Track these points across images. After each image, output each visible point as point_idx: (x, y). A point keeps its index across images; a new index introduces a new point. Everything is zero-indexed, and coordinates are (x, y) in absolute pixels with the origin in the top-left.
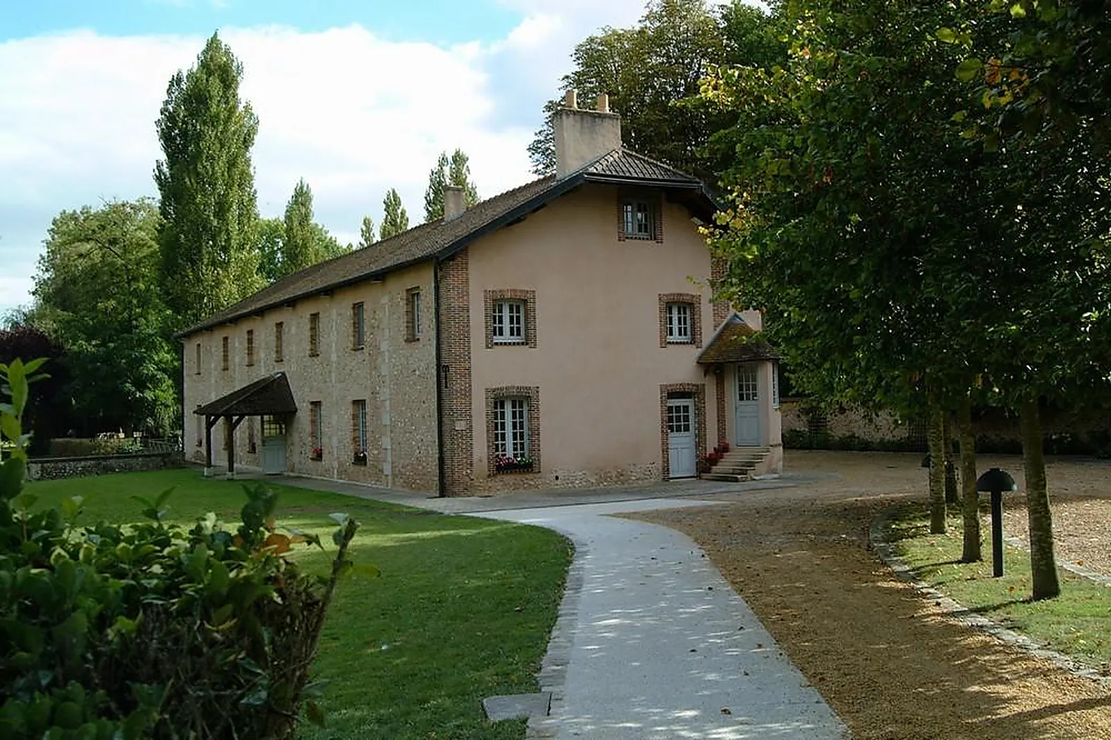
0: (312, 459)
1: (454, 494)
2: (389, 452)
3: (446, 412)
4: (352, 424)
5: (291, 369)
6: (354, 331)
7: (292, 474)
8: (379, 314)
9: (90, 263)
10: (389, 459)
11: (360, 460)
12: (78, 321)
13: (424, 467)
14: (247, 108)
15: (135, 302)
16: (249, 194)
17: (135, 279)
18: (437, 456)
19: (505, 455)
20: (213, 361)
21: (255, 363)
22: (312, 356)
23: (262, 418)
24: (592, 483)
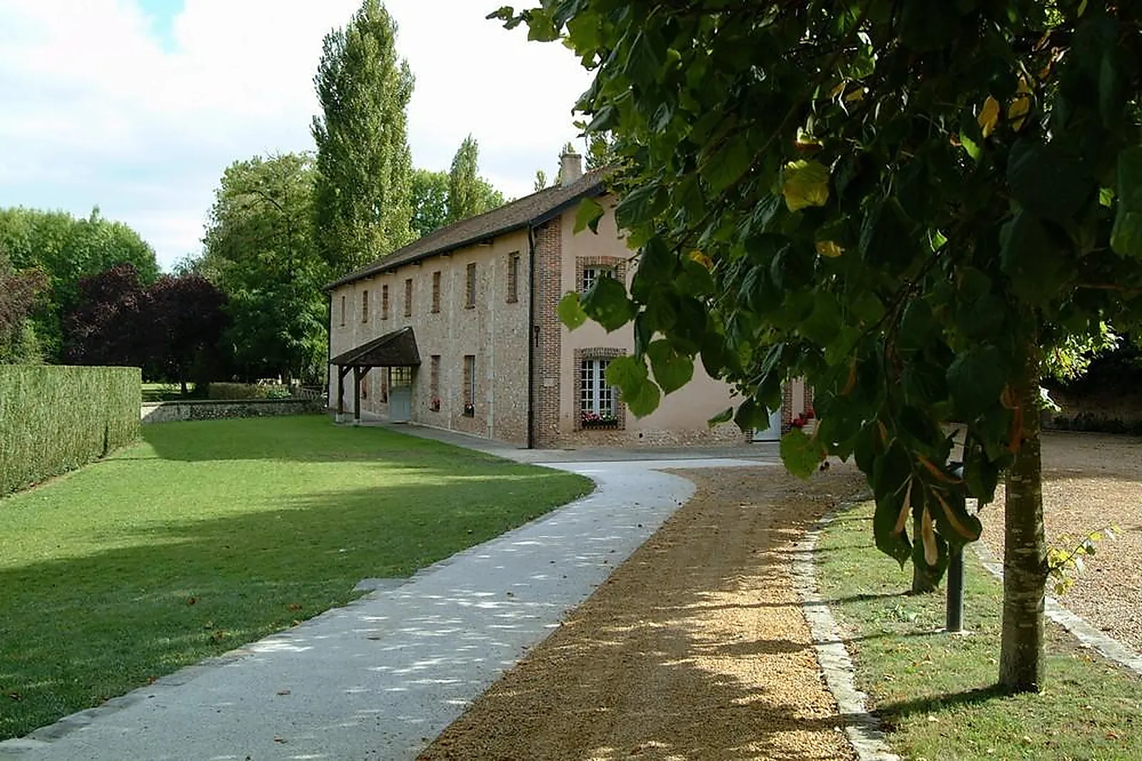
0: (431, 410)
1: (541, 447)
2: (492, 405)
3: (536, 369)
4: (463, 378)
5: (417, 324)
6: (468, 291)
7: (415, 423)
8: (488, 276)
9: (253, 213)
10: (492, 412)
11: (469, 412)
12: (240, 270)
13: (518, 420)
14: (405, 65)
15: (295, 253)
16: (403, 150)
17: (296, 231)
18: (527, 410)
19: (592, 412)
20: (355, 315)
21: (388, 316)
22: (434, 312)
23: (390, 370)
24: (676, 442)
